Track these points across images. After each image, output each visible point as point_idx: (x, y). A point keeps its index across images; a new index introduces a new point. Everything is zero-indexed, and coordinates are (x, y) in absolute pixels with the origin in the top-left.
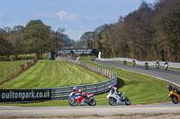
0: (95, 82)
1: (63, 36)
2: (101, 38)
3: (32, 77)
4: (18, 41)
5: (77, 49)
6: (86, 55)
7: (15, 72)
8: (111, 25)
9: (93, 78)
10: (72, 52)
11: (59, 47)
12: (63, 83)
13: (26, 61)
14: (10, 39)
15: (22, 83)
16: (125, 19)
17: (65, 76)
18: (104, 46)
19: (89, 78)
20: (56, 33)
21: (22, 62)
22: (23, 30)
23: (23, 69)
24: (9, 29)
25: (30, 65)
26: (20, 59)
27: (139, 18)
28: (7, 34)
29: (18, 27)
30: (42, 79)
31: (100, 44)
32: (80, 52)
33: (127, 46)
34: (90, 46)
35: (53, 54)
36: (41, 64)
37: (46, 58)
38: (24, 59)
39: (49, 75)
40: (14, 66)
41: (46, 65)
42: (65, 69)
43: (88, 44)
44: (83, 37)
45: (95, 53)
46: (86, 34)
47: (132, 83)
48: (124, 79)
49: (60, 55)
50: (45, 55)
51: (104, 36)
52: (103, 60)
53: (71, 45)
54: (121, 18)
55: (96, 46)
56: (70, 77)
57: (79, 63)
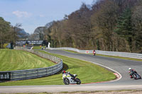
0: (46, 66)
1: (20, 30)
2: (50, 32)
5: (31, 40)
6: (38, 45)
8: (58, 21)
10: (28, 43)
11: (17, 39)
12: (19, 67)
16: (69, 16)
17: (22, 62)
18: (52, 38)
19: (41, 64)
20: (15, 28)
27: (80, 16)
30: (3, 64)
31: (50, 37)
32: (33, 43)
33: (70, 38)
34: (41, 38)
35: (12, 44)
37: (7, 47)
39: (9, 60)
41: (6, 53)
42: (21, 56)
44: (36, 31)
45: (45, 44)
46: (39, 28)
47: (74, 67)
48: (68, 64)
49: (18, 45)
50: (5, 45)
51: (52, 30)
52: (52, 49)
53: (26, 37)
54: (66, 16)
55: (47, 38)
56: (25, 62)
57: (33, 51)
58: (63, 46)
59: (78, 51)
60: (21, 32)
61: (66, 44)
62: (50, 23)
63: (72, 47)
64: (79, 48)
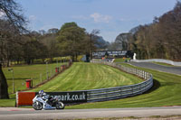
0: (131, 84)
1: (98, 37)
2: (136, 40)
3: (67, 80)
4: (53, 44)
5: (111, 51)
6: (121, 57)
7: (51, 75)
8: (146, 26)
9: (128, 80)
10: (108, 55)
11: (94, 49)
12: (98, 85)
13: (61, 64)
14: (45, 42)
15: (58, 86)
16: (160, 19)
17: (100, 78)
18: (139, 47)
20: (91, 35)
21: (57, 65)
22: (57, 32)
23: (58, 72)
24: (43, 31)
25: (65, 68)
26: (55, 62)
27: (174, 19)
28: (42, 37)
29: (53, 30)
30: (77, 82)
31: (135, 46)
32: (115, 53)
33: (162, 47)
34: (125, 47)
35: (88, 56)
36: (76, 67)
37: (81, 60)
38: (59, 62)
39: (85, 77)
40: (49, 68)
41: (81, 68)
42: (100, 71)
43: (123, 46)
44: (117, 39)
45: (130, 55)
46: (121, 35)
47: (168, 84)
48: (160, 80)
49: (94, 57)
50: (79, 57)
51: (139, 37)
52: (138, 61)
53: (105, 47)
54: (156, 19)
55: (131, 48)
56: (105, 79)
57: (114, 65)
58: (153, 58)
59: (172, 63)
60: (99, 41)
61: (156, 54)
62: (135, 29)
63: (165, 58)
64: (174, 60)
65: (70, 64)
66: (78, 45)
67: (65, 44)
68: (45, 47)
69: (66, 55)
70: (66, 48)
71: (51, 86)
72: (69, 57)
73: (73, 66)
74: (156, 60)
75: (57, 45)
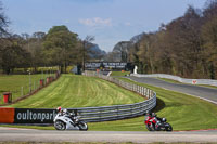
0: (130, 102)
1: (92, 45)
2: (137, 50)
3: (53, 95)
4: (38, 51)
5: (108, 62)
6: (119, 70)
7: (34, 88)
8: (151, 34)
9: (126, 97)
10: (103, 66)
11: (87, 59)
12: (91, 102)
13: (47, 75)
14: (29, 48)
15: (42, 102)
16: (167, 27)
17: (94, 94)
18: (141, 59)
19: (123, 98)
20: (84, 42)
21: (42, 76)
22: (44, 37)
23: (43, 85)
24: (27, 35)
25: (52, 80)
26: (40, 72)
27: (184, 27)
28: (26, 42)
29: (39, 33)
30: (66, 97)
31: (137, 57)
32: (112, 66)
33: (169, 60)
34: (124, 58)
35: (79, 67)
36: (64, 80)
37: (72, 73)
38: (45, 72)
39: (75, 92)
40: (32, 80)
41: (71, 80)
42: (94, 86)
43: (122, 57)
44: (115, 48)
45: (130, 68)
46: (120, 44)
47: (174, 105)
48: (165, 100)
50: (69, 68)
51: (141, 47)
52: (139, 76)
53: (100, 57)
54: (163, 26)
55: (132, 59)
56: (99, 96)
57: (110, 79)
58: (157, 72)
59: (180, 79)
60: (93, 49)
61: (161, 69)
62: (137, 37)
63: (171, 73)
64: (182, 76)
65: (58, 76)
66: (68, 53)
67: (52, 51)
68: (29, 54)
69: (53, 64)
70: (54, 56)
71: (34, 101)
72: (56, 68)
73: (61, 78)
74: (161, 76)
75: (42, 53)
